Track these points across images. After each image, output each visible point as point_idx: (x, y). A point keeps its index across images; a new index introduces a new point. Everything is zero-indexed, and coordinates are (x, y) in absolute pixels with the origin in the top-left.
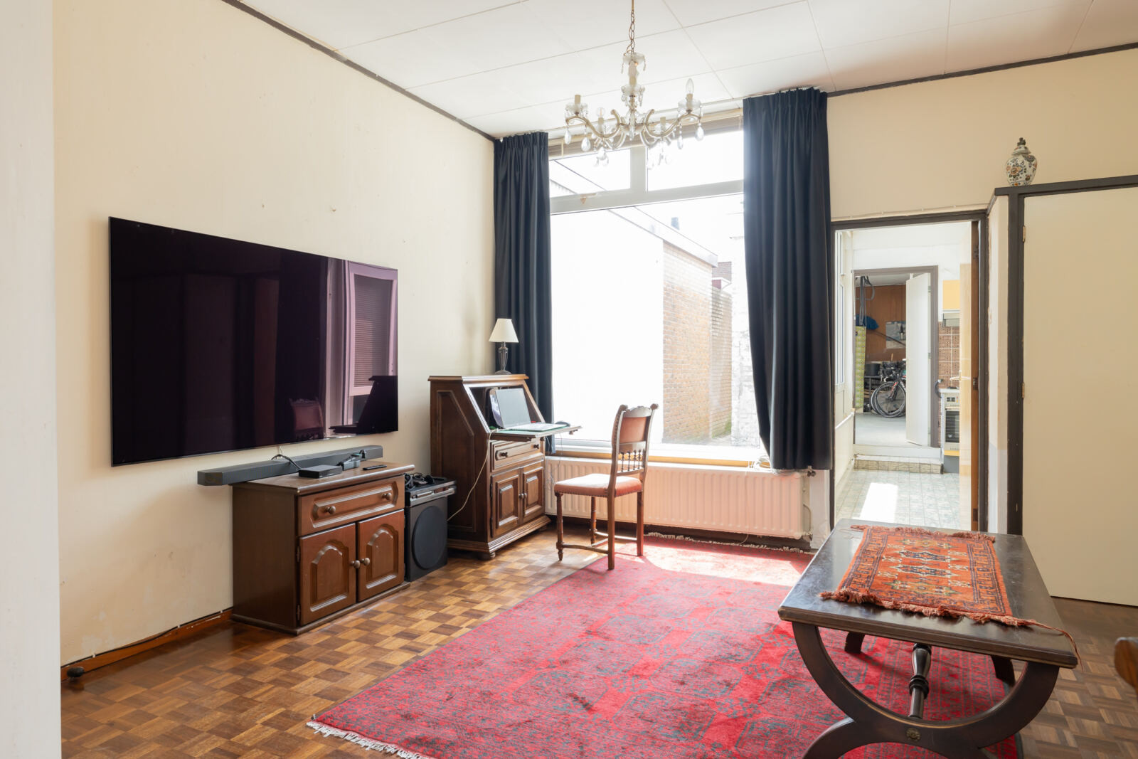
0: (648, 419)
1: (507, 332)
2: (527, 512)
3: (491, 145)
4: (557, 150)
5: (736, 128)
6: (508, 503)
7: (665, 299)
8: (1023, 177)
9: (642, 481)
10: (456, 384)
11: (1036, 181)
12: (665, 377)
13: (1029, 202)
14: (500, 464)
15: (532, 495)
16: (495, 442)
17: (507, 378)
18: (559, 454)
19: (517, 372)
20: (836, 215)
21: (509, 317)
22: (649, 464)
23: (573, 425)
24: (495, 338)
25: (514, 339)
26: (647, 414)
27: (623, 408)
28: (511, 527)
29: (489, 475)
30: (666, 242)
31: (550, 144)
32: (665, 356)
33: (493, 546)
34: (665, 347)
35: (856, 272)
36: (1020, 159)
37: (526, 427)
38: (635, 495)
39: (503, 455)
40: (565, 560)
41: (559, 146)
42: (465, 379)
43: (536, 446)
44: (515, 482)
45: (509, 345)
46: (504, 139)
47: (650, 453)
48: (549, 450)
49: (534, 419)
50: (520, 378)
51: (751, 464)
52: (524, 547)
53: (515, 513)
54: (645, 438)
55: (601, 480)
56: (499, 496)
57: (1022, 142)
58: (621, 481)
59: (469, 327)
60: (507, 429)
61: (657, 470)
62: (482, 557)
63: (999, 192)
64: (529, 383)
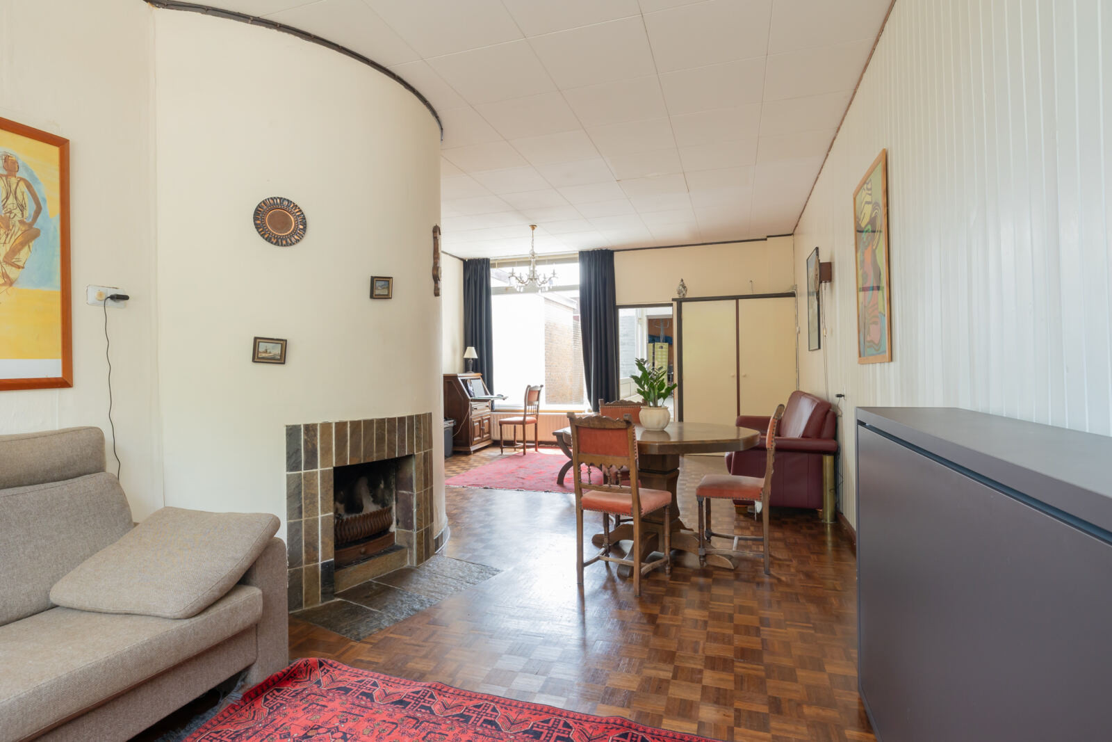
0: (539, 392)
1: (472, 353)
2: (485, 436)
3: (462, 262)
4: (494, 266)
5: (576, 262)
6: (477, 432)
7: (546, 330)
8: (681, 295)
9: (537, 418)
10: (455, 377)
11: (687, 297)
12: (546, 374)
13: (683, 304)
14: (474, 413)
15: (486, 428)
16: (472, 403)
17: (471, 375)
18: (496, 411)
19: (476, 372)
20: (618, 303)
21: (472, 346)
22: (540, 413)
23: (505, 396)
24: (466, 356)
25: (475, 356)
26: (539, 389)
27: (529, 386)
28: (479, 442)
29: (470, 417)
30: (545, 298)
31: (491, 262)
32: (546, 363)
33: (473, 448)
34: (546, 357)
35: (648, 316)
36: (681, 287)
37: (484, 397)
38: (534, 424)
39: (476, 409)
40: (504, 453)
41: (495, 264)
42: (459, 375)
43: (487, 406)
44: (479, 422)
45: (473, 359)
46: (469, 260)
47: (540, 409)
48: (492, 409)
49: (486, 394)
50: (479, 375)
51: (584, 412)
52: (484, 451)
53: (480, 436)
54: (538, 400)
55: (521, 419)
56: (474, 427)
57: (682, 281)
58: (528, 418)
59: (454, 351)
60: (477, 397)
61: (543, 416)
62: (468, 453)
63: (673, 300)
64: (483, 377)
